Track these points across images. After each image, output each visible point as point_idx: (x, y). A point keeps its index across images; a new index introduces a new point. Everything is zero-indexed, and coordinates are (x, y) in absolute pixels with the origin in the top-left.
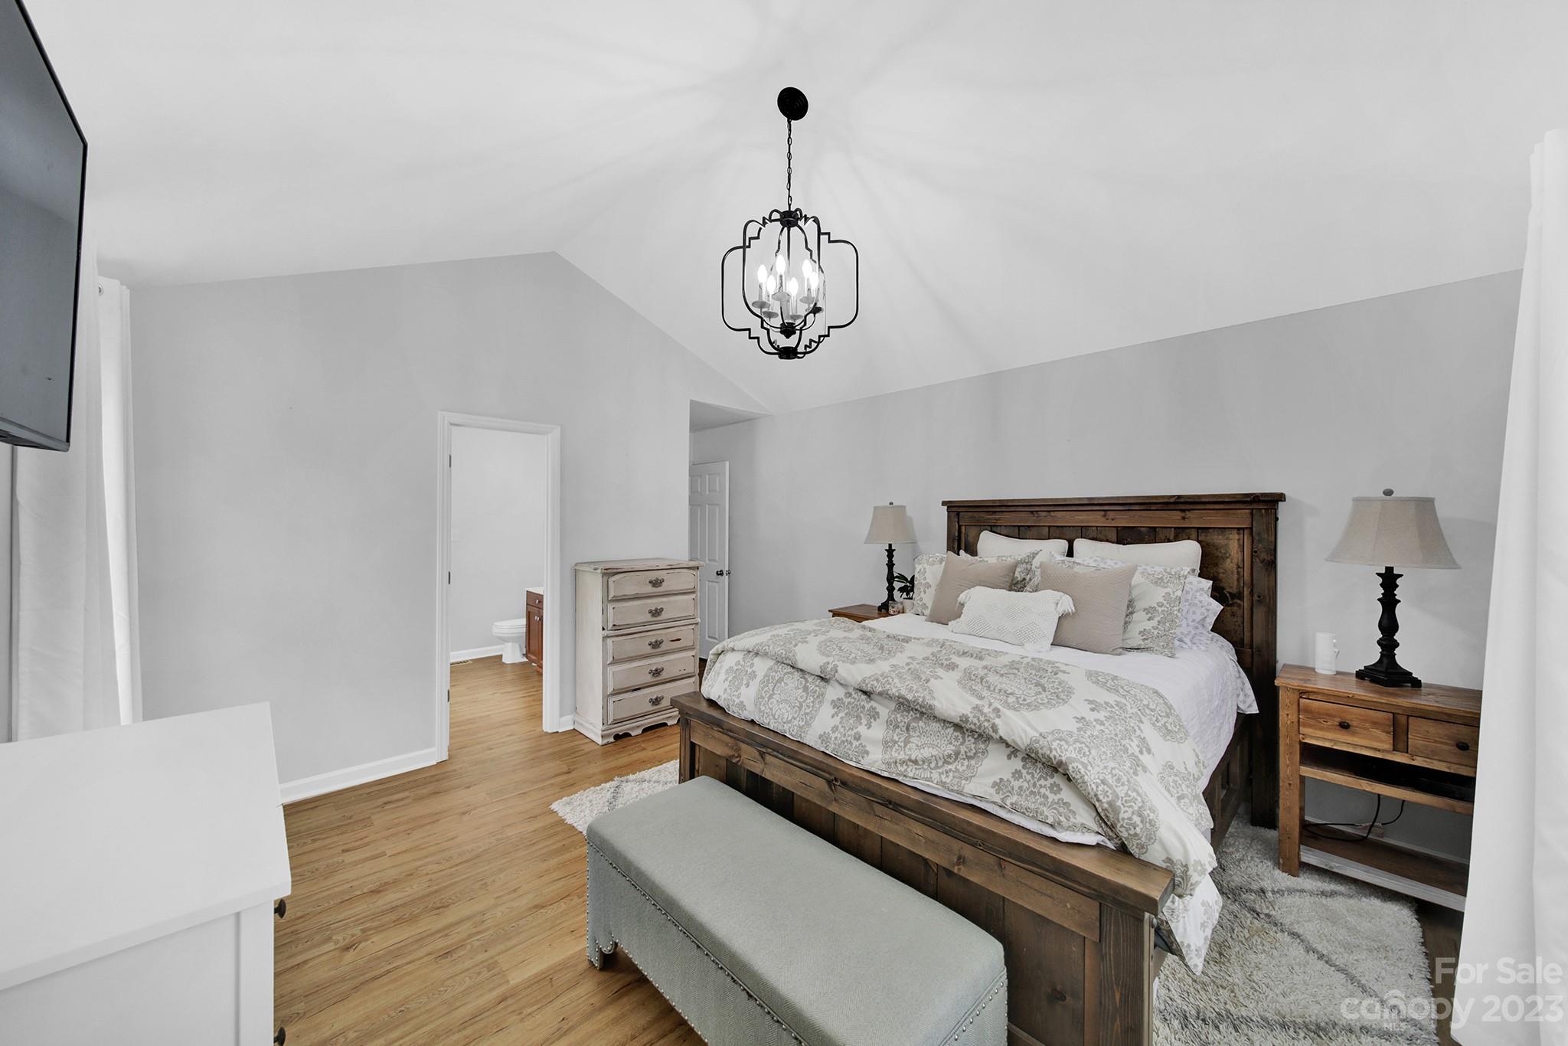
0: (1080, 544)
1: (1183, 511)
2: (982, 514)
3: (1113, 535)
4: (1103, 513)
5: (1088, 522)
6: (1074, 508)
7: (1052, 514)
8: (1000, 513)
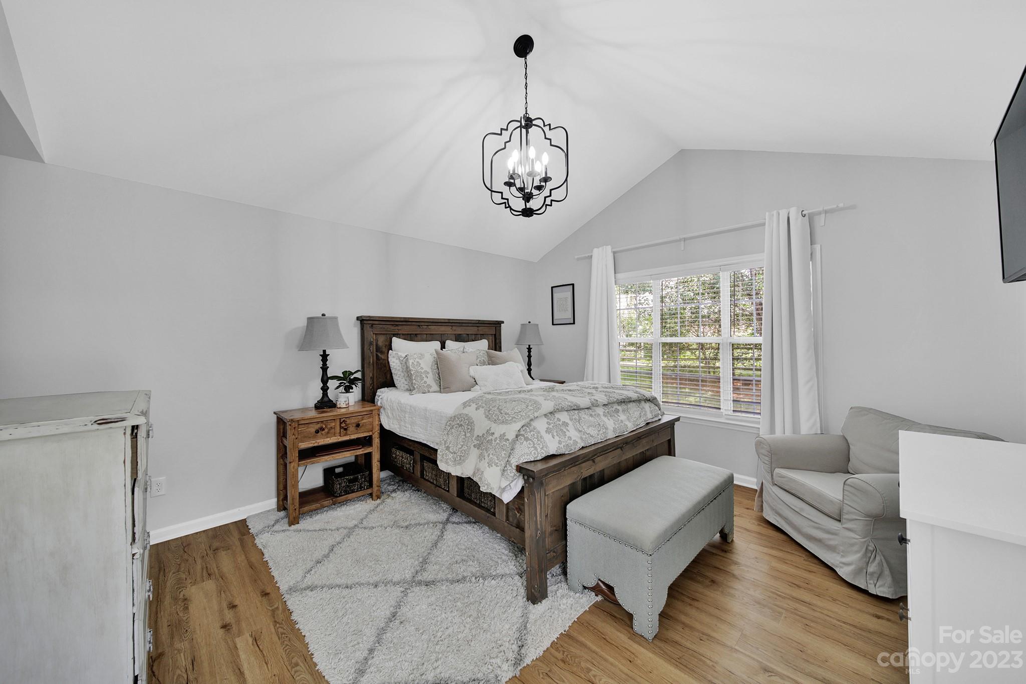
0: (449, 343)
1: (478, 327)
2: (389, 326)
3: (454, 338)
4: (451, 327)
5: (445, 331)
6: (440, 324)
7: (429, 327)
8: (401, 326)
